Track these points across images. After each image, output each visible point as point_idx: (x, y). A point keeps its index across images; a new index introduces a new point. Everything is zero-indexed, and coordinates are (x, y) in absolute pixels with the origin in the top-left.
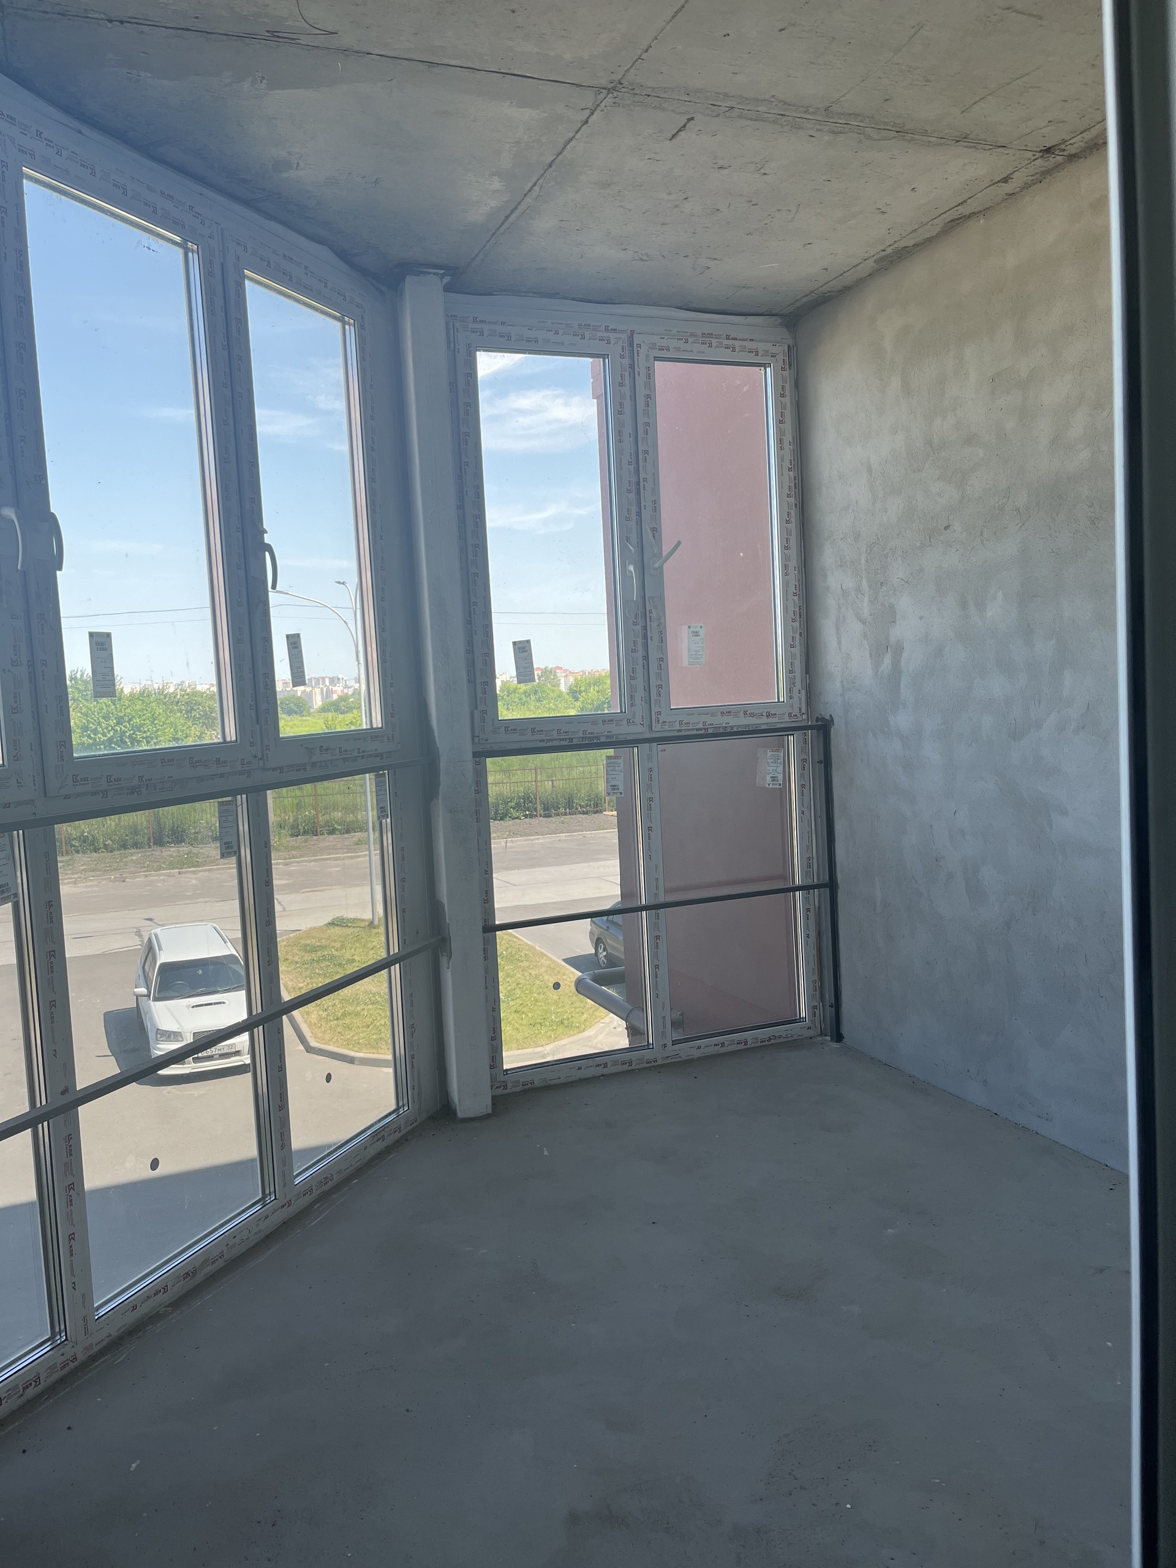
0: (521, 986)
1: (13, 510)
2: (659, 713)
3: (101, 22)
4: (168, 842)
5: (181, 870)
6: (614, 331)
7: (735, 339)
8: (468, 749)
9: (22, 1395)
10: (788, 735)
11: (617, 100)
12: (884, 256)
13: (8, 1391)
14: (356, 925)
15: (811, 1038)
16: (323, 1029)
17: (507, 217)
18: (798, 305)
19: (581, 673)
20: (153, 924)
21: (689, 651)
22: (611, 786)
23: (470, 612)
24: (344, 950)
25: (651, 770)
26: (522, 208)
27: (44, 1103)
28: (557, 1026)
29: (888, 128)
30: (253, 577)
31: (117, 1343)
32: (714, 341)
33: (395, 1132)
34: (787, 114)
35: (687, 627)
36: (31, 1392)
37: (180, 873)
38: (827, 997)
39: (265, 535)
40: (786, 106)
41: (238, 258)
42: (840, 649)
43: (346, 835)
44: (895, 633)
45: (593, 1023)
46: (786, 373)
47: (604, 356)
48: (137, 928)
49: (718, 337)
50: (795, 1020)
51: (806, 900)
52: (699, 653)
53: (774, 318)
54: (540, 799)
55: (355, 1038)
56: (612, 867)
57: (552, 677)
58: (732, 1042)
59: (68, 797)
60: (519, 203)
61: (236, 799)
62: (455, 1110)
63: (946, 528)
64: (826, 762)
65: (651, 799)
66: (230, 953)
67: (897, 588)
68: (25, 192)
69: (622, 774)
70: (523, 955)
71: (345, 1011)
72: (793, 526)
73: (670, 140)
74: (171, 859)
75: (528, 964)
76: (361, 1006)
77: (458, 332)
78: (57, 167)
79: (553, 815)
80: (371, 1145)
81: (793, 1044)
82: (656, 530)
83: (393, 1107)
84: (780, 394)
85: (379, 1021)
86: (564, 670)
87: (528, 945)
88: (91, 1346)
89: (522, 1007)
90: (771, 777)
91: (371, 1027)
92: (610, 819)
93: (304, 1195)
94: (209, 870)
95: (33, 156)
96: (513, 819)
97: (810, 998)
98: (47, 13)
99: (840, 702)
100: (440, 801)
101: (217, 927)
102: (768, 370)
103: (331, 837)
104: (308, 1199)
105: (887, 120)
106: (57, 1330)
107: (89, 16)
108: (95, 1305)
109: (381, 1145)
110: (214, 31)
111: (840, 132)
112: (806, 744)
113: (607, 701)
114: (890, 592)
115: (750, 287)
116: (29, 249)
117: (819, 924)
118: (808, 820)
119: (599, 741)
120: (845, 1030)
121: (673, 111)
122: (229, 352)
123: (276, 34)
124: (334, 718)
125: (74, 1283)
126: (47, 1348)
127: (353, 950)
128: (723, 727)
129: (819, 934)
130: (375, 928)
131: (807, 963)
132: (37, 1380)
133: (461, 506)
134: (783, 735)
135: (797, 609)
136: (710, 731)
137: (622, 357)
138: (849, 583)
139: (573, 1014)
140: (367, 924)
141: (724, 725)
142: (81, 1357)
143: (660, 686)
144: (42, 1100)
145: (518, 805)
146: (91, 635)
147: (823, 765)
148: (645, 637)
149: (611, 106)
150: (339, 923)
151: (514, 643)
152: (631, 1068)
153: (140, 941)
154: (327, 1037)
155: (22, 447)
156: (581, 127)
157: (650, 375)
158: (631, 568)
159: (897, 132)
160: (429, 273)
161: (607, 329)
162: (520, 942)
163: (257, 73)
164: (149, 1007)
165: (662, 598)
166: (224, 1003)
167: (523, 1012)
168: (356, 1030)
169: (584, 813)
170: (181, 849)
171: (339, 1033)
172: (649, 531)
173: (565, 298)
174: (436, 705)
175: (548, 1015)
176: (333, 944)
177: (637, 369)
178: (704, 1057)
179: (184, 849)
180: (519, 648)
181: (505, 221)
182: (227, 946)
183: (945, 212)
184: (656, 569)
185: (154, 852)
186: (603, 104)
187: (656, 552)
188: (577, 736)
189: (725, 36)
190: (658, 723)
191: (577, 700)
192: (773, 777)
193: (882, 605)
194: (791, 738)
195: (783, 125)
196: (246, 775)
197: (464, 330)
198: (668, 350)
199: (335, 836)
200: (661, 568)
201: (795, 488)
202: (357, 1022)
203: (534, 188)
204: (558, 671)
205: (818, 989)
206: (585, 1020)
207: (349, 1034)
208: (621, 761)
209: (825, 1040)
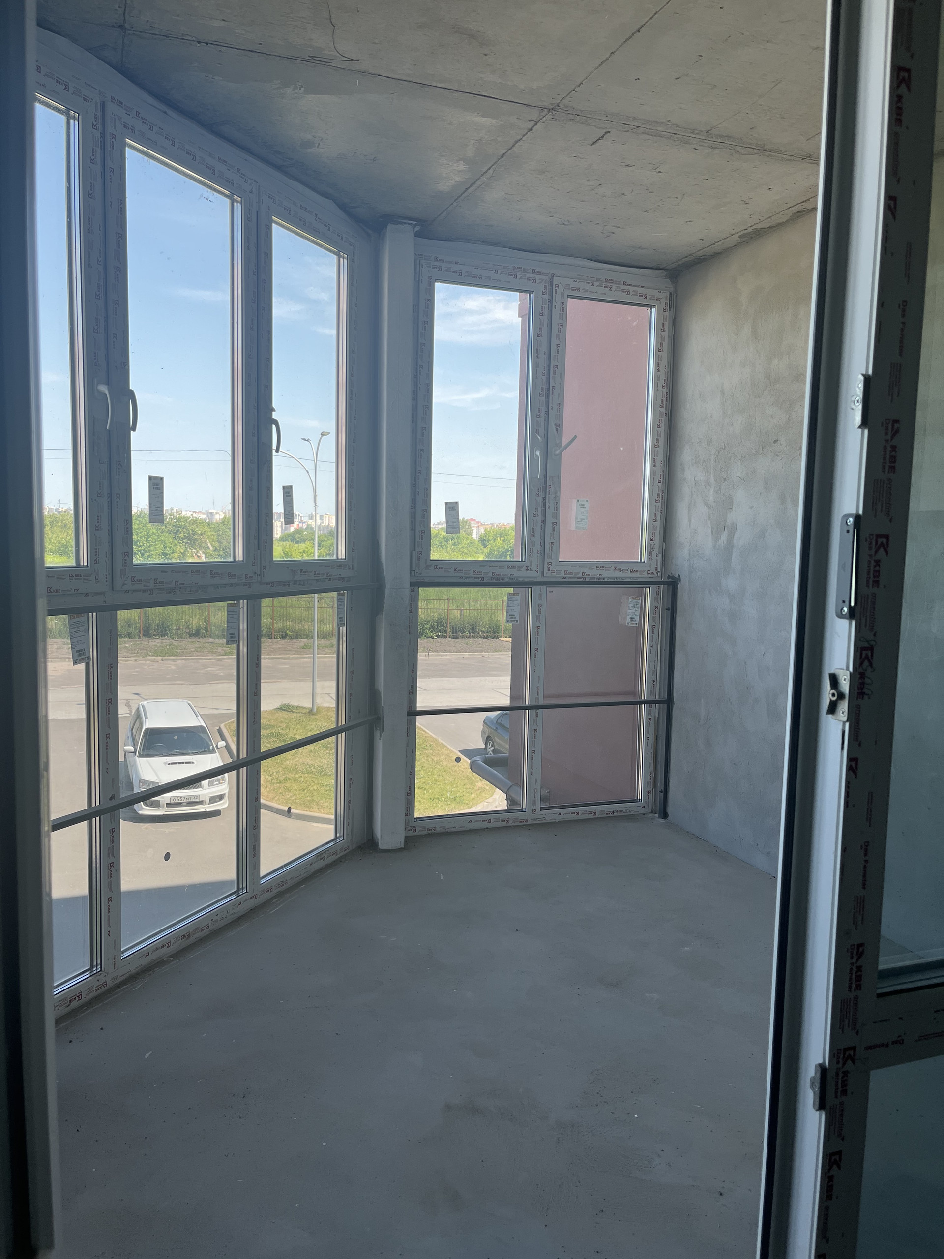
0: (425, 768)
1: (106, 387)
2: (550, 564)
3: (192, 42)
4: (154, 635)
5: (163, 658)
6: (539, 273)
7: (630, 285)
8: (407, 580)
9: (69, 1005)
10: (646, 587)
11: (554, 117)
12: (747, 233)
13: (60, 1001)
14: (298, 711)
15: (644, 814)
16: (268, 790)
17: (467, 189)
18: (680, 263)
19: (490, 525)
20: (139, 698)
21: (576, 518)
22: (510, 615)
23: (415, 477)
24: (288, 730)
25: (540, 605)
26: (478, 183)
27: (98, 804)
28: (451, 801)
29: (753, 147)
30: (263, 442)
31: (133, 978)
32: (614, 286)
33: (333, 855)
34: (678, 133)
35: (576, 500)
36: (75, 1004)
37: (162, 660)
38: (659, 785)
39: (273, 412)
40: (678, 128)
41: (269, 208)
42: (690, 525)
43: (295, 641)
44: (732, 517)
45: (479, 802)
46: (667, 314)
47: (530, 292)
48: (126, 700)
49: (617, 283)
50: (634, 800)
51: (649, 712)
52: (583, 521)
53: (661, 271)
54: (450, 623)
55: (292, 798)
56: (505, 681)
57: (467, 527)
58: (585, 813)
59: (127, 592)
60: (477, 180)
61: (239, 603)
62: (378, 843)
63: (775, 442)
64: (672, 610)
65: (539, 627)
66: (199, 725)
67: (735, 484)
68: (126, 157)
69: (519, 607)
70: (428, 745)
71: (287, 777)
72: (662, 430)
73: (591, 145)
74: (156, 648)
75: (431, 751)
76: (299, 774)
77: (422, 267)
78: (149, 139)
79: (460, 637)
80: (315, 862)
81: (631, 818)
82: (559, 426)
83: (333, 837)
84: (661, 329)
85: (313, 786)
86: (477, 522)
87: (432, 737)
88: (117, 977)
89: (424, 784)
90: (630, 618)
91: (306, 791)
92: (505, 643)
93: (266, 892)
94: (186, 660)
95: (133, 131)
96: (427, 638)
97: (646, 784)
98: (156, 35)
99: (686, 565)
100: (383, 616)
101: (191, 703)
102: (653, 310)
103: (283, 641)
104: (268, 895)
105: (751, 141)
106: (95, 964)
107: (185, 38)
108: (122, 950)
109: (321, 864)
110: (271, 53)
111: (717, 148)
112: (658, 595)
113: (510, 549)
114: (730, 486)
115: (644, 248)
116: (127, 199)
117: (657, 730)
118: (656, 652)
119: (503, 581)
120: (670, 810)
121: (595, 126)
122: (257, 277)
123: (314, 58)
124: (291, 547)
125: (109, 932)
126: (86, 975)
127: (295, 730)
128: (597, 578)
129: (657, 738)
130: (313, 715)
131: (646, 758)
132: (80, 996)
133: (415, 398)
134: (642, 587)
135: (661, 493)
136: (587, 580)
137: (544, 293)
138: (701, 477)
139: (464, 794)
140: (307, 711)
141: (598, 576)
142: (110, 984)
143: (552, 544)
144: (96, 802)
145: (432, 627)
146: (150, 477)
147: (670, 611)
148: (544, 505)
149: (550, 120)
150: (285, 708)
151: (446, 503)
152: (508, 825)
153: (129, 710)
154: (271, 795)
155: (114, 342)
156: (527, 133)
157: (563, 310)
158: (538, 453)
159: (759, 150)
160: (405, 223)
161: (534, 272)
162: (426, 735)
163: (298, 83)
164: (135, 761)
165: (559, 477)
166: (193, 763)
167: (425, 789)
168: (294, 792)
169: (484, 638)
170: (164, 641)
171: (281, 793)
172: (554, 426)
173: (505, 247)
174: (386, 545)
175: (445, 792)
176: (281, 725)
177: (554, 304)
178: (564, 821)
179: (167, 641)
180: (449, 507)
181: (465, 191)
182: (198, 719)
183: (793, 206)
184: (557, 455)
185: (142, 642)
186: (544, 118)
187: (557, 442)
188: (487, 576)
189: (636, 80)
190: (549, 571)
191: (485, 546)
192: (632, 618)
193: (724, 495)
194: (648, 590)
195: (675, 141)
196: (248, 586)
197: (428, 266)
198: (579, 290)
199: (286, 640)
200: (561, 454)
201: (667, 401)
202: (295, 786)
203: (489, 171)
204: (472, 522)
205: (652, 779)
206: (473, 799)
207: (289, 795)
208: (519, 597)
209: (655, 817)
